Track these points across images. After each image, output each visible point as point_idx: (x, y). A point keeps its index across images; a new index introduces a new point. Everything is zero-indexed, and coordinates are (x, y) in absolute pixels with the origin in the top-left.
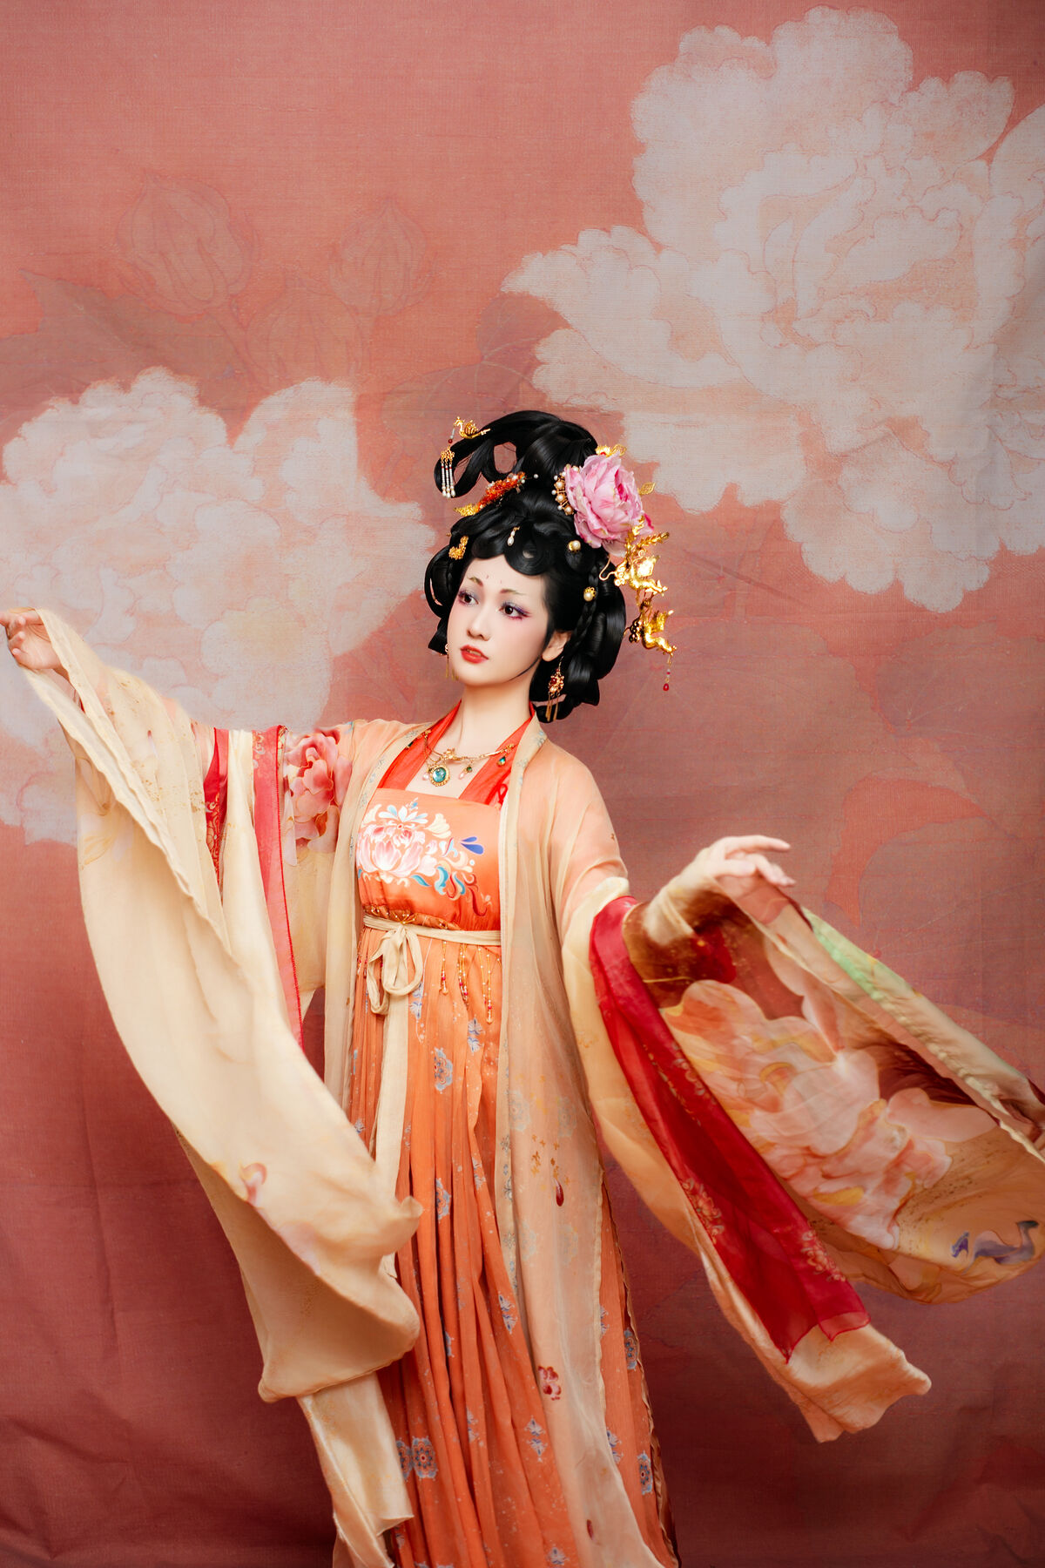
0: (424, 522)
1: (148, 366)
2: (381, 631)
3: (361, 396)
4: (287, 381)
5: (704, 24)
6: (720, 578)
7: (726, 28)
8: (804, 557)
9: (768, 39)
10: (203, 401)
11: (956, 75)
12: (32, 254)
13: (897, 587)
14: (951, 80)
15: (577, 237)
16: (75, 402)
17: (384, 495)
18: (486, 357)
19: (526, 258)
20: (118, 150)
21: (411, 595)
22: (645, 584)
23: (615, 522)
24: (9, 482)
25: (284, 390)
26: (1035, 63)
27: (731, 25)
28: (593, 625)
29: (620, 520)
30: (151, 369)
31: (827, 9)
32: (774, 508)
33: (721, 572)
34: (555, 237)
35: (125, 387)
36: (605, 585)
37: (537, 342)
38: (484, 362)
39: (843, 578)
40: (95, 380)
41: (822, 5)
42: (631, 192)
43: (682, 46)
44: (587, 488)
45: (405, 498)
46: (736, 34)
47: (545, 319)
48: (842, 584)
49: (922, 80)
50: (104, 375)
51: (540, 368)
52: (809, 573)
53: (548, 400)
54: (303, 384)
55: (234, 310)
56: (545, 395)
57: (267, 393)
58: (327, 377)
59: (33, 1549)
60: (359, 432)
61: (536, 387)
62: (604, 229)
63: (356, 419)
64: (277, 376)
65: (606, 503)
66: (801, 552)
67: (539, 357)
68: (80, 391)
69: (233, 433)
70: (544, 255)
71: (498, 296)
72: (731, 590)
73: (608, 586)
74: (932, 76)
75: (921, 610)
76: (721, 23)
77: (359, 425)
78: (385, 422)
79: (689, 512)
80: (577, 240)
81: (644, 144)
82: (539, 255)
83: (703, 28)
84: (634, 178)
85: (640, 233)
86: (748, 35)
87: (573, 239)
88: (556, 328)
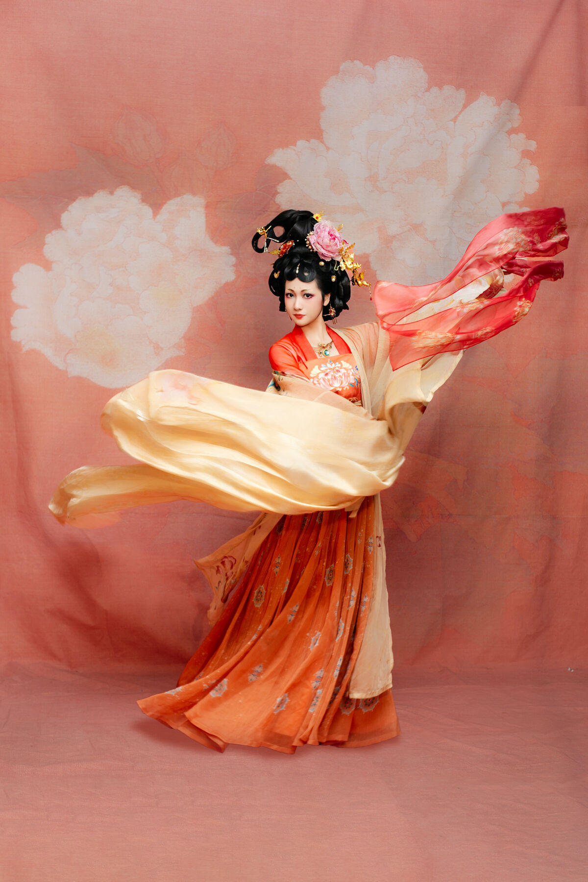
0: (231, 254)
1: (121, 185)
2: (213, 298)
3: (208, 202)
4: (177, 194)
5: (350, 59)
7: (358, 61)
8: (377, 276)
9: (373, 67)
10: (144, 200)
11: (444, 86)
12: (75, 136)
14: (442, 88)
16: (90, 198)
17: (216, 242)
18: (258, 189)
19: (276, 150)
21: (225, 284)
24: (63, 229)
25: (176, 198)
26: (474, 84)
27: (360, 61)
30: (123, 186)
31: (396, 57)
32: (367, 256)
34: (288, 142)
35: (112, 193)
36: (338, 272)
37: (278, 184)
38: (257, 191)
40: (99, 189)
41: (395, 55)
42: (319, 126)
43: (341, 68)
45: (224, 245)
46: (362, 64)
47: (281, 175)
49: (431, 87)
50: (103, 188)
51: (279, 195)
54: (185, 196)
55: (158, 164)
56: (280, 206)
57: (169, 199)
58: (194, 194)
60: (207, 216)
61: (277, 202)
62: (307, 141)
63: (205, 211)
64: (174, 192)
67: (278, 190)
68: (93, 194)
69: (155, 214)
70: (283, 149)
71: (264, 165)
74: (435, 86)
76: (356, 59)
77: (206, 214)
78: (217, 213)
80: (296, 144)
81: (325, 107)
82: (281, 149)
83: (350, 61)
84: (320, 120)
85: (321, 142)
86: (366, 65)
87: (294, 144)
88: (286, 179)
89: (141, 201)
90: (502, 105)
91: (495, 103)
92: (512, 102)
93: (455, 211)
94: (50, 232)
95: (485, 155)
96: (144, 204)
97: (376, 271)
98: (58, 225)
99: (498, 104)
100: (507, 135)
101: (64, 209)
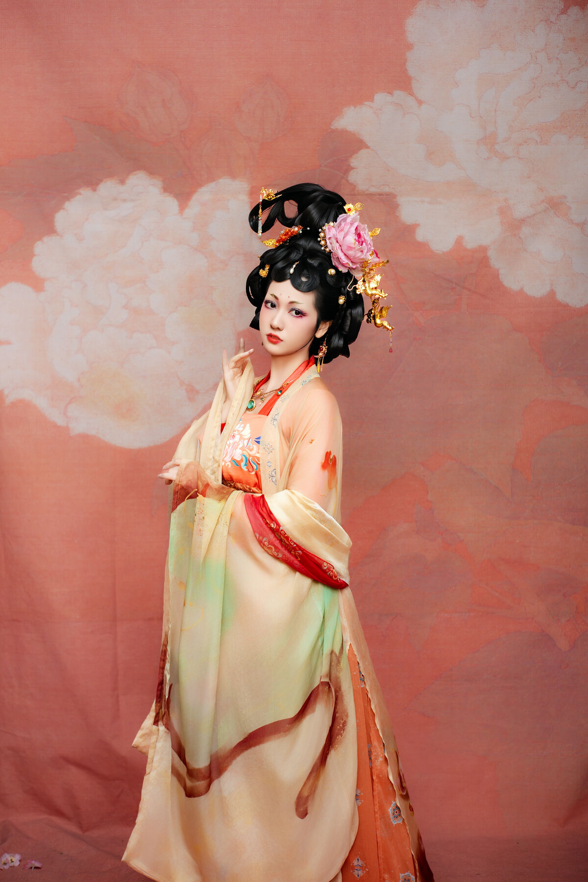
1: (135, 171)
3: (253, 187)
4: (211, 179)
6: (453, 289)
8: (500, 277)
10: (166, 189)
12: (70, 108)
13: (552, 293)
14: (585, 7)
15: (373, 97)
16: (95, 190)
18: (323, 165)
19: (345, 109)
20: (118, 50)
22: (374, 292)
23: (356, 258)
25: (210, 184)
28: (345, 316)
29: (358, 257)
30: (137, 172)
32: (483, 249)
33: (454, 286)
34: (361, 97)
35: (122, 182)
36: (351, 294)
37: (351, 156)
38: (322, 168)
39: (522, 289)
40: (105, 178)
42: (405, 71)
44: (338, 237)
47: (355, 144)
48: (521, 291)
49: (569, 8)
50: (111, 175)
51: (352, 171)
52: (503, 285)
53: (356, 189)
54: (221, 180)
55: (183, 139)
56: (355, 186)
57: (201, 186)
58: (233, 176)
59: (73, 828)
61: (350, 182)
62: (389, 93)
63: (250, 200)
64: (206, 176)
65: (350, 248)
66: (498, 274)
67: (352, 165)
68: (97, 184)
69: (182, 207)
70: (355, 107)
71: (329, 131)
72: (459, 295)
73: (353, 294)
74: (574, 5)
75: (566, 306)
77: (251, 203)
79: (436, 251)
80: (373, 99)
81: (412, 45)
82: (352, 108)
84: (407, 64)
85: (410, 94)
87: (371, 99)
88: (362, 149)
89: (162, 190)
94: (40, 239)
96: (166, 194)
97: (498, 270)
98: (51, 230)
101: (59, 207)
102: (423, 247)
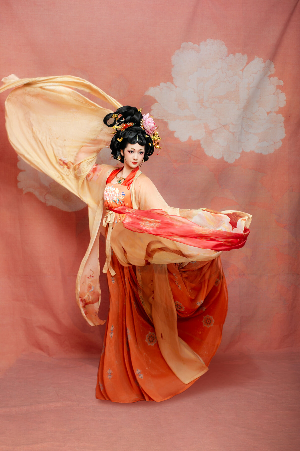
5: (186, 41)
6: (188, 155)
8: (205, 151)
9: (199, 45)
11: (236, 54)
13: (223, 158)
19: (149, 88)
20: (66, 63)
26: (252, 52)
27: (191, 42)
31: (211, 39)
32: (199, 141)
34: (155, 84)
37: (152, 105)
41: (210, 38)
42: (171, 75)
43: (182, 46)
46: (192, 44)
47: (153, 101)
48: (212, 157)
49: (229, 54)
51: (152, 111)
52: (206, 154)
62: (165, 83)
67: (152, 108)
70: (153, 87)
71: (144, 96)
72: (190, 158)
74: (232, 54)
75: (227, 163)
76: (189, 41)
79: (181, 141)
81: (174, 66)
82: (152, 87)
83: (186, 42)
84: (172, 72)
85: (173, 84)
86: (195, 44)
87: (159, 85)
88: (155, 103)
90: (266, 63)
91: (263, 62)
92: (271, 61)
93: (244, 117)
95: (258, 88)
97: (204, 149)
99: (265, 62)
100: (269, 78)
102: (177, 139)
